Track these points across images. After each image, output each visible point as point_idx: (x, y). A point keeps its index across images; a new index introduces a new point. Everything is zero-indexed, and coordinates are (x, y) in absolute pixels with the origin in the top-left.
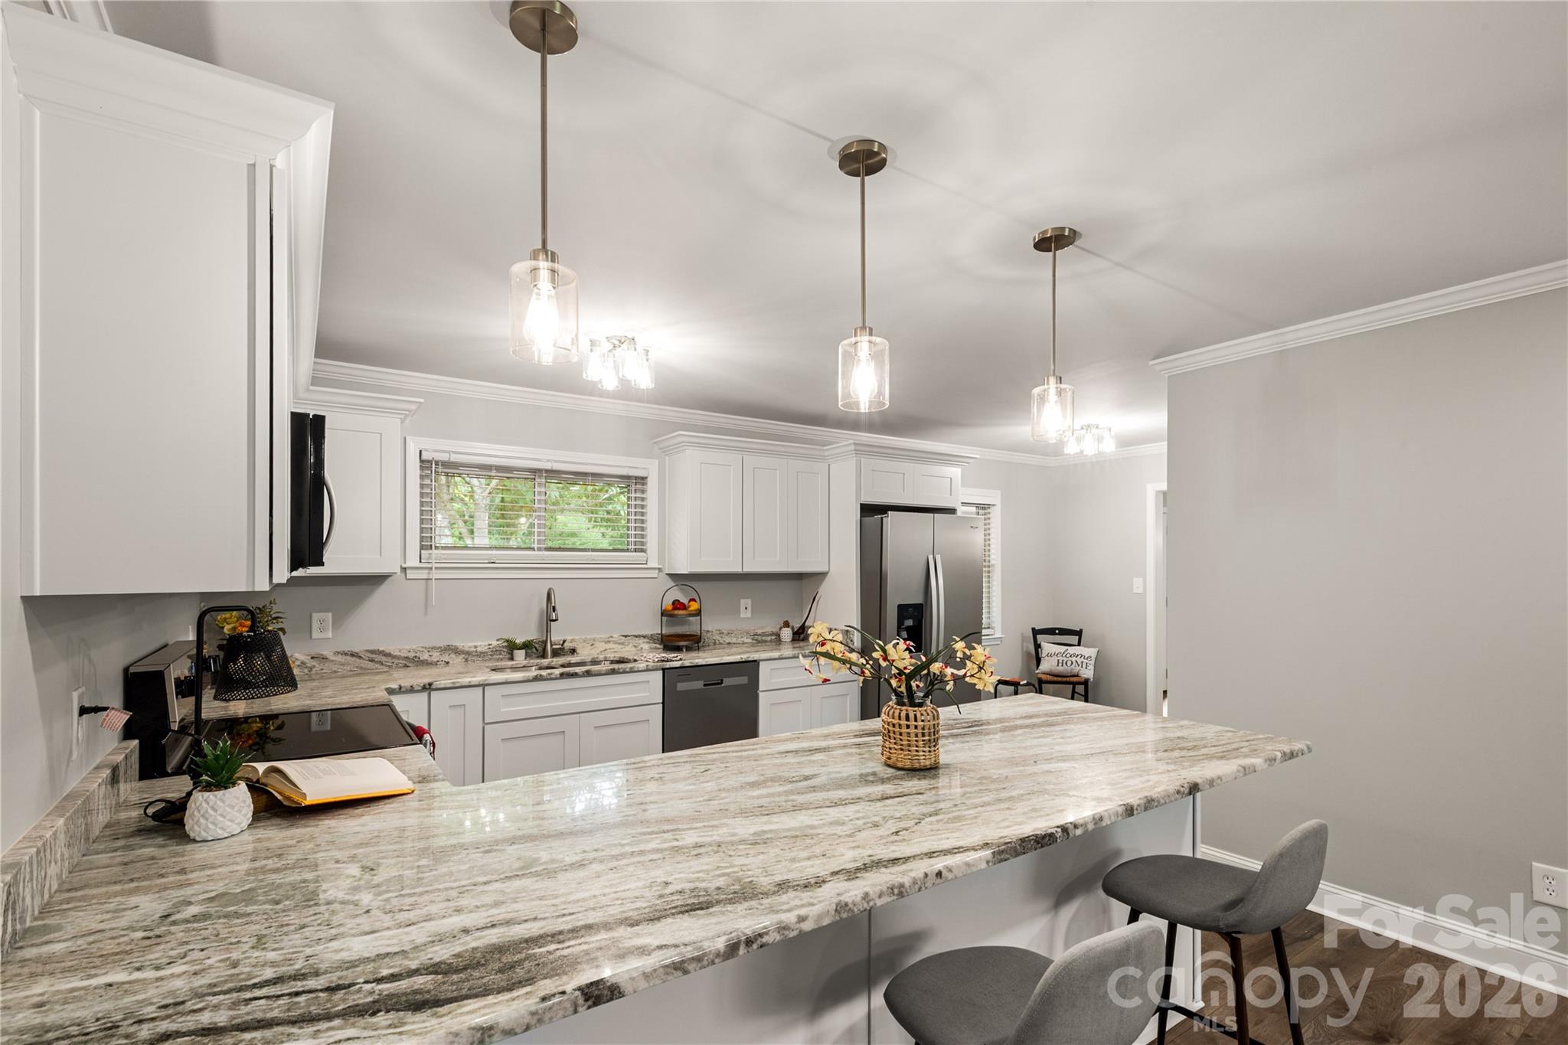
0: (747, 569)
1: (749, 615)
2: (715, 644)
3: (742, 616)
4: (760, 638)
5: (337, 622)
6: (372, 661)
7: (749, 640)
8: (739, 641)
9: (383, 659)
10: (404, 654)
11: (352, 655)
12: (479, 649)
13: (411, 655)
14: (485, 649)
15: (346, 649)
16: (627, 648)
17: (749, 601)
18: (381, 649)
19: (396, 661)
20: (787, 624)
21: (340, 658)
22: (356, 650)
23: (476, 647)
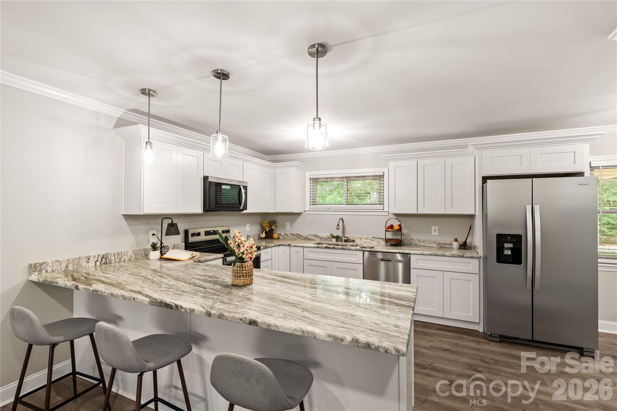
0: (420, 212)
1: (437, 233)
2: (416, 245)
3: (432, 234)
4: (442, 246)
5: (291, 226)
6: (297, 237)
7: (436, 246)
8: (430, 245)
9: (300, 237)
10: (304, 236)
11: (293, 235)
12: (324, 237)
13: (306, 236)
14: (326, 237)
15: (292, 233)
16: (374, 242)
17: (437, 228)
18: (299, 234)
19: (303, 238)
20: (456, 240)
21: (290, 235)
22: (294, 233)
23: (323, 236)
